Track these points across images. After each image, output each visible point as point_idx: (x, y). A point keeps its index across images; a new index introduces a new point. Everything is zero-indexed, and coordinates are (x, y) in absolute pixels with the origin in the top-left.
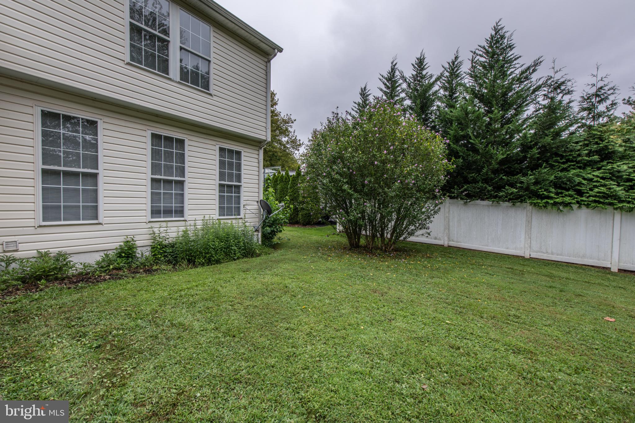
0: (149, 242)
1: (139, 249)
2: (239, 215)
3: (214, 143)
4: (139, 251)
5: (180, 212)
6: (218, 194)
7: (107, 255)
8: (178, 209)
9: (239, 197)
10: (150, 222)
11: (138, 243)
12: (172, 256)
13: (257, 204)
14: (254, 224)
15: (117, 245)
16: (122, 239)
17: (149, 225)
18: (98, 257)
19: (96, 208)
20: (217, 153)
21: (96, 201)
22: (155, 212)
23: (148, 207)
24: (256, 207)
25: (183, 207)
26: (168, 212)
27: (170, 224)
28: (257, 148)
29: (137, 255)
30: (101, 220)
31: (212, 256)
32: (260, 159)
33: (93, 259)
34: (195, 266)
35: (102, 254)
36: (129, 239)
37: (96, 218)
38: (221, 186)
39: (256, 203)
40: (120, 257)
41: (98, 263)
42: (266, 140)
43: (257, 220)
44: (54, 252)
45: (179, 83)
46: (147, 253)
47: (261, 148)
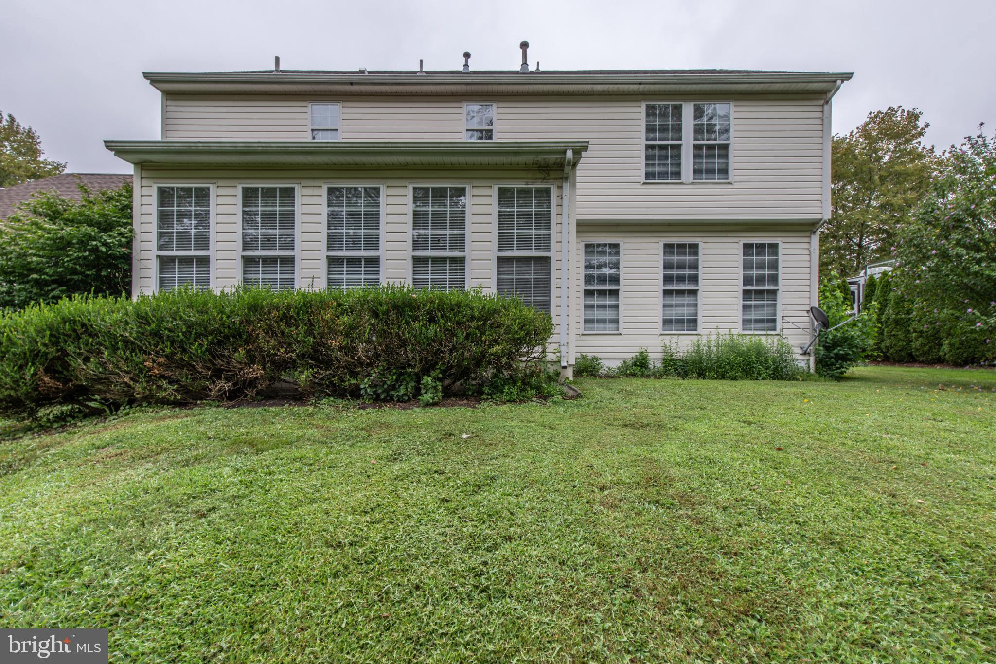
0: (661, 356)
1: (652, 361)
2: (775, 330)
3: (736, 240)
4: (651, 362)
5: (693, 325)
6: (741, 302)
7: (625, 363)
8: (691, 322)
9: (775, 306)
10: (662, 335)
11: (651, 356)
12: (682, 369)
13: (807, 315)
14: (801, 344)
15: (633, 355)
16: (638, 350)
17: (662, 338)
18: (619, 363)
19: (617, 320)
20: (741, 251)
21: (618, 315)
22: (667, 325)
23: (660, 319)
24: (807, 319)
25: (696, 320)
26: (680, 325)
27: (681, 338)
28: (808, 234)
29: (650, 366)
30: (621, 331)
31: (726, 371)
32: (812, 249)
33: (615, 365)
34: (704, 378)
35: (622, 361)
36: (644, 351)
37: (617, 329)
38: (746, 292)
39: (805, 314)
40: (636, 365)
41: (619, 368)
42: (821, 220)
43: (808, 337)
44: (590, 356)
45: (692, 183)
46: (659, 365)
47: (814, 232)
